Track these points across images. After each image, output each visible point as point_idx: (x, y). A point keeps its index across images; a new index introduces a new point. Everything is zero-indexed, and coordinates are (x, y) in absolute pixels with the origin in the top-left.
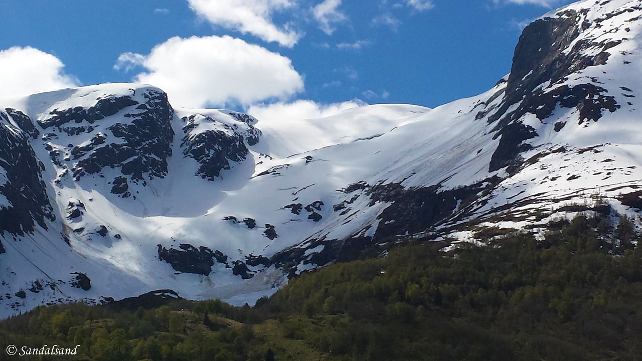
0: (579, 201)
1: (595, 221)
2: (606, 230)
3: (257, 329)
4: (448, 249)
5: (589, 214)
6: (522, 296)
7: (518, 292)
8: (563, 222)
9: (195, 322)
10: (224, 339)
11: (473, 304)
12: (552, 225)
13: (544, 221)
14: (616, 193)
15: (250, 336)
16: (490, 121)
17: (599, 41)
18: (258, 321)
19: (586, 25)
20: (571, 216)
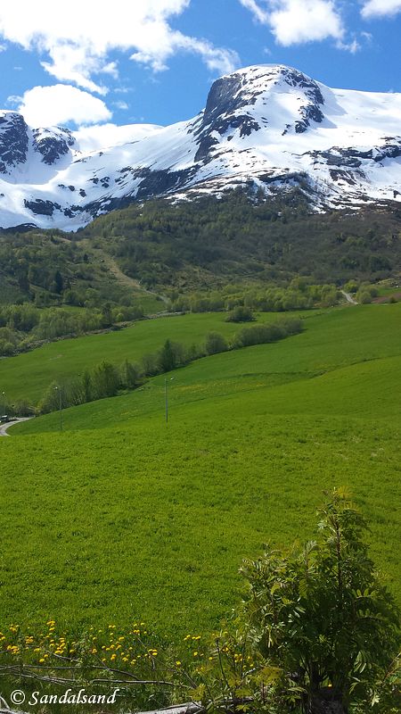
0: (238, 179)
1: (246, 189)
2: (251, 193)
3: (78, 243)
4: (173, 203)
5: (243, 185)
6: (210, 227)
7: (208, 226)
8: (231, 189)
9: (47, 240)
10: (62, 249)
11: (186, 231)
12: (225, 191)
13: (221, 189)
14: (257, 174)
15: (75, 247)
16: (195, 135)
17: (251, 91)
18: (79, 240)
19: (245, 83)
20: (234, 186)
